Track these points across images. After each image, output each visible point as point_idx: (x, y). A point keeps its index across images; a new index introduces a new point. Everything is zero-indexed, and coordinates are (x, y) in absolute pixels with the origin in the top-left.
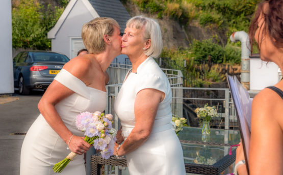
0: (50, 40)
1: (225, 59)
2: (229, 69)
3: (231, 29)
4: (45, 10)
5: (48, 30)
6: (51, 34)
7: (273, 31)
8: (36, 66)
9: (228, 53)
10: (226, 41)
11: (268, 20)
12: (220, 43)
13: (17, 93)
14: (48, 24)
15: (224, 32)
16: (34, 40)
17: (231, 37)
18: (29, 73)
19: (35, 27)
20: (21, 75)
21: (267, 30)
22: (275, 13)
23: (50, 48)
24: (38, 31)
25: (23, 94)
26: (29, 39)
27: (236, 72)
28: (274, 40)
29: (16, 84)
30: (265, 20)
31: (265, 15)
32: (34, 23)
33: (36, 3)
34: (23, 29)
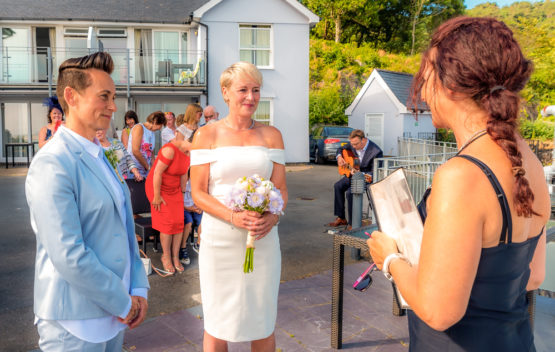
0: (347, 117)
1: (534, 133)
2: (538, 145)
3: (543, 104)
4: (344, 91)
5: (345, 108)
6: (348, 111)
7: (447, 79)
8: (329, 139)
9: (538, 128)
10: (536, 116)
11: (437, 67)
12: (529, 118)
13: (312, 162)
14: (346, 103)
15: (534, 107)
16: (334, 116)
17: (542, 111)
18: (323, 145)
19: (336, 105)
20: (316, 147)
21: (439, 81)
22: (448, 55)
23: (347, 124)
24: (337, 108)
25: (318, 163)
26: (329, 116)
27: (547, 148)
28: (449, 91)
29: (312, 155)
30: (434, 68)
31: (433, 63)
32: (334, 102)
33: (338, 85)
34: (324, 107)
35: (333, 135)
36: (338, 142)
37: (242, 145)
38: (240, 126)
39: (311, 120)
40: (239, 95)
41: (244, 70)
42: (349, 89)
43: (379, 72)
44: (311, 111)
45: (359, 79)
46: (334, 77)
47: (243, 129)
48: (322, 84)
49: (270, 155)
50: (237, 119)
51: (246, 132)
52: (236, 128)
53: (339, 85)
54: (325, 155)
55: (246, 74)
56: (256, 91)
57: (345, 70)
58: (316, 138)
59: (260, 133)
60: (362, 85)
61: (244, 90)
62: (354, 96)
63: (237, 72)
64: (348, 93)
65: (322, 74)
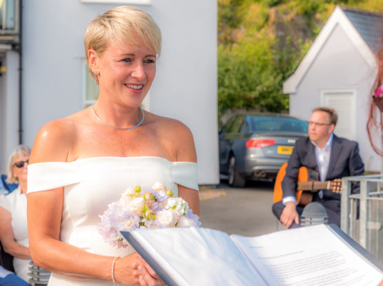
0: (287, 96)
5: (284, 79)
6: (289, 86)
8: (256, 138)
13: (224, 183)
14: (285, 69)
16: (263, 95)
18: (244, 151)
20: (232, 154)
23: (288, 110)
24: (268, 81)
26: (254, 94)
29: (224, 169)
32: (263, 68)
33: (270, 35)
34: (244, 78)
35: (263, 130)
36: (273, 144)
37: (124, 154)
38: (118, 121)
39: (220, 102)
40: (118, 70)
41: (131, 24)
42: (292, 44)
43: (346, 11)
44: (221, 84)
45: (309, 25)
46: (261, 21)
47: (125, 126)
48: (240, 34)
49: (175, 173)
50: (113, 111)
51: (129, 131)
52: (112, 123)
53: (272, 36)
54: (248, 171)
55: (134, 32)
56: (149, 61)
57: (282, 8)
58: (229, 136)
59: (154, 133)
60: (314, 36)
61: (128, 60)
62: (300, 58)
63: (118, 27)
64: (290, 52)
65: (239, 15)
